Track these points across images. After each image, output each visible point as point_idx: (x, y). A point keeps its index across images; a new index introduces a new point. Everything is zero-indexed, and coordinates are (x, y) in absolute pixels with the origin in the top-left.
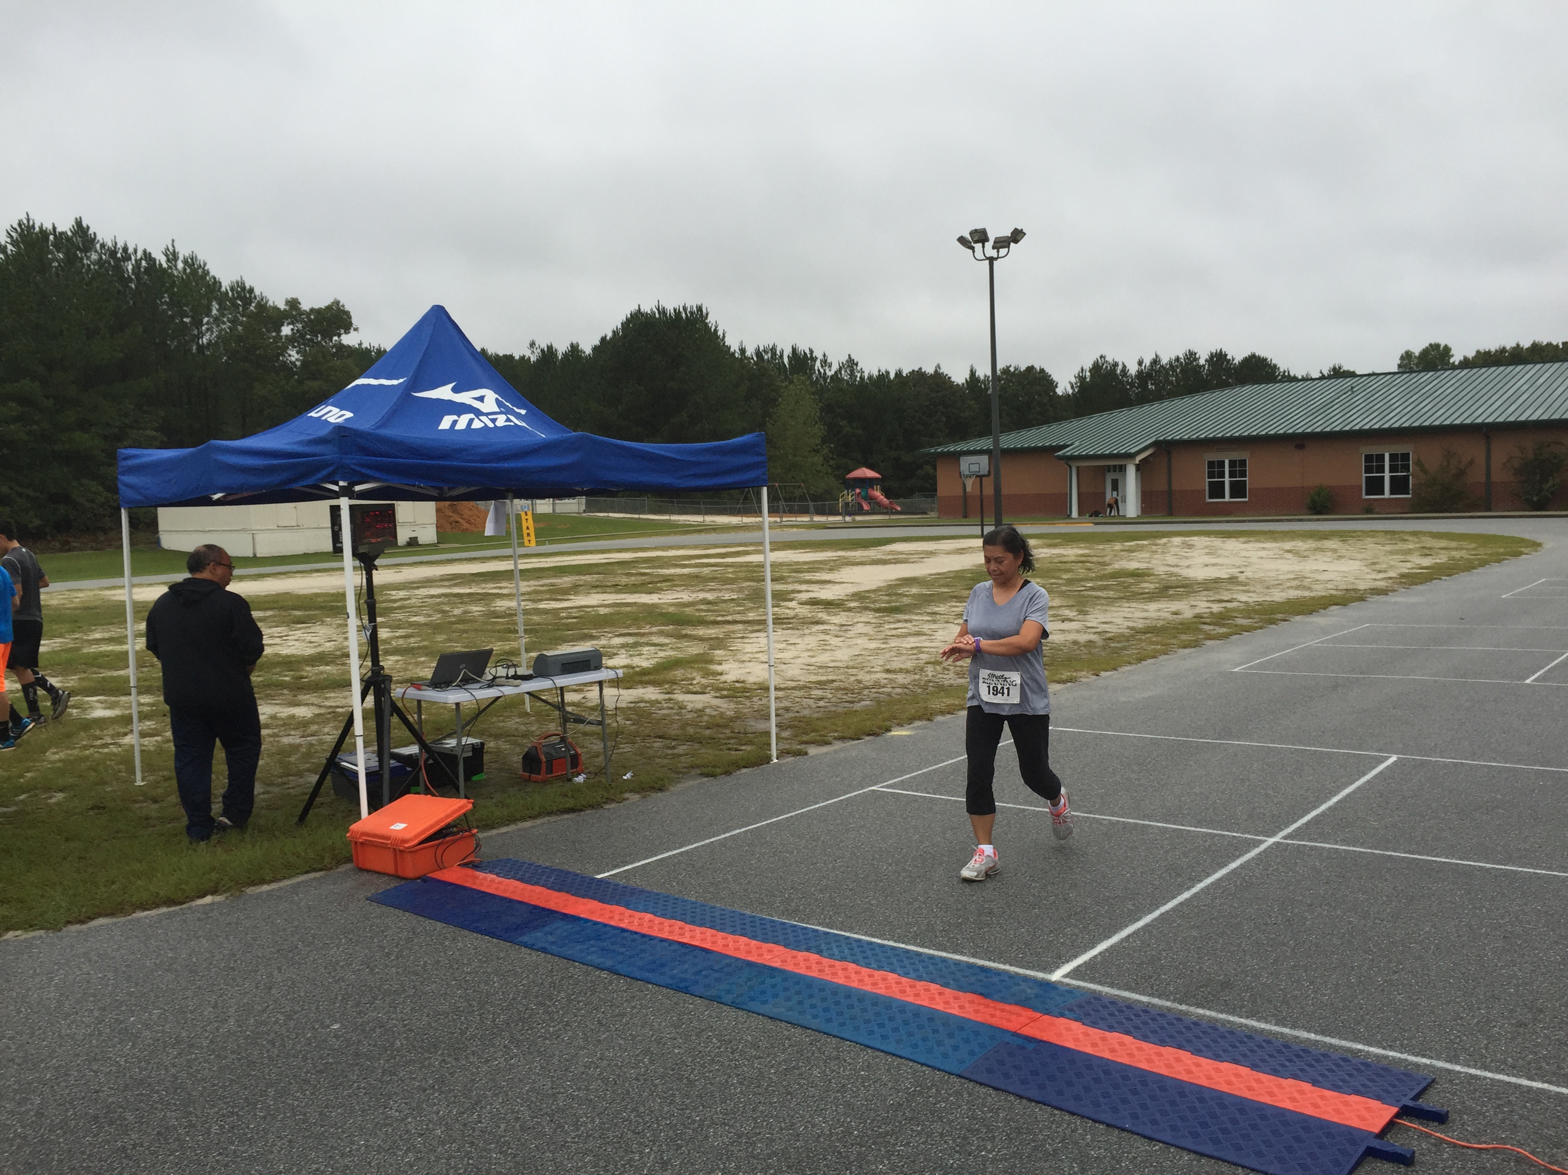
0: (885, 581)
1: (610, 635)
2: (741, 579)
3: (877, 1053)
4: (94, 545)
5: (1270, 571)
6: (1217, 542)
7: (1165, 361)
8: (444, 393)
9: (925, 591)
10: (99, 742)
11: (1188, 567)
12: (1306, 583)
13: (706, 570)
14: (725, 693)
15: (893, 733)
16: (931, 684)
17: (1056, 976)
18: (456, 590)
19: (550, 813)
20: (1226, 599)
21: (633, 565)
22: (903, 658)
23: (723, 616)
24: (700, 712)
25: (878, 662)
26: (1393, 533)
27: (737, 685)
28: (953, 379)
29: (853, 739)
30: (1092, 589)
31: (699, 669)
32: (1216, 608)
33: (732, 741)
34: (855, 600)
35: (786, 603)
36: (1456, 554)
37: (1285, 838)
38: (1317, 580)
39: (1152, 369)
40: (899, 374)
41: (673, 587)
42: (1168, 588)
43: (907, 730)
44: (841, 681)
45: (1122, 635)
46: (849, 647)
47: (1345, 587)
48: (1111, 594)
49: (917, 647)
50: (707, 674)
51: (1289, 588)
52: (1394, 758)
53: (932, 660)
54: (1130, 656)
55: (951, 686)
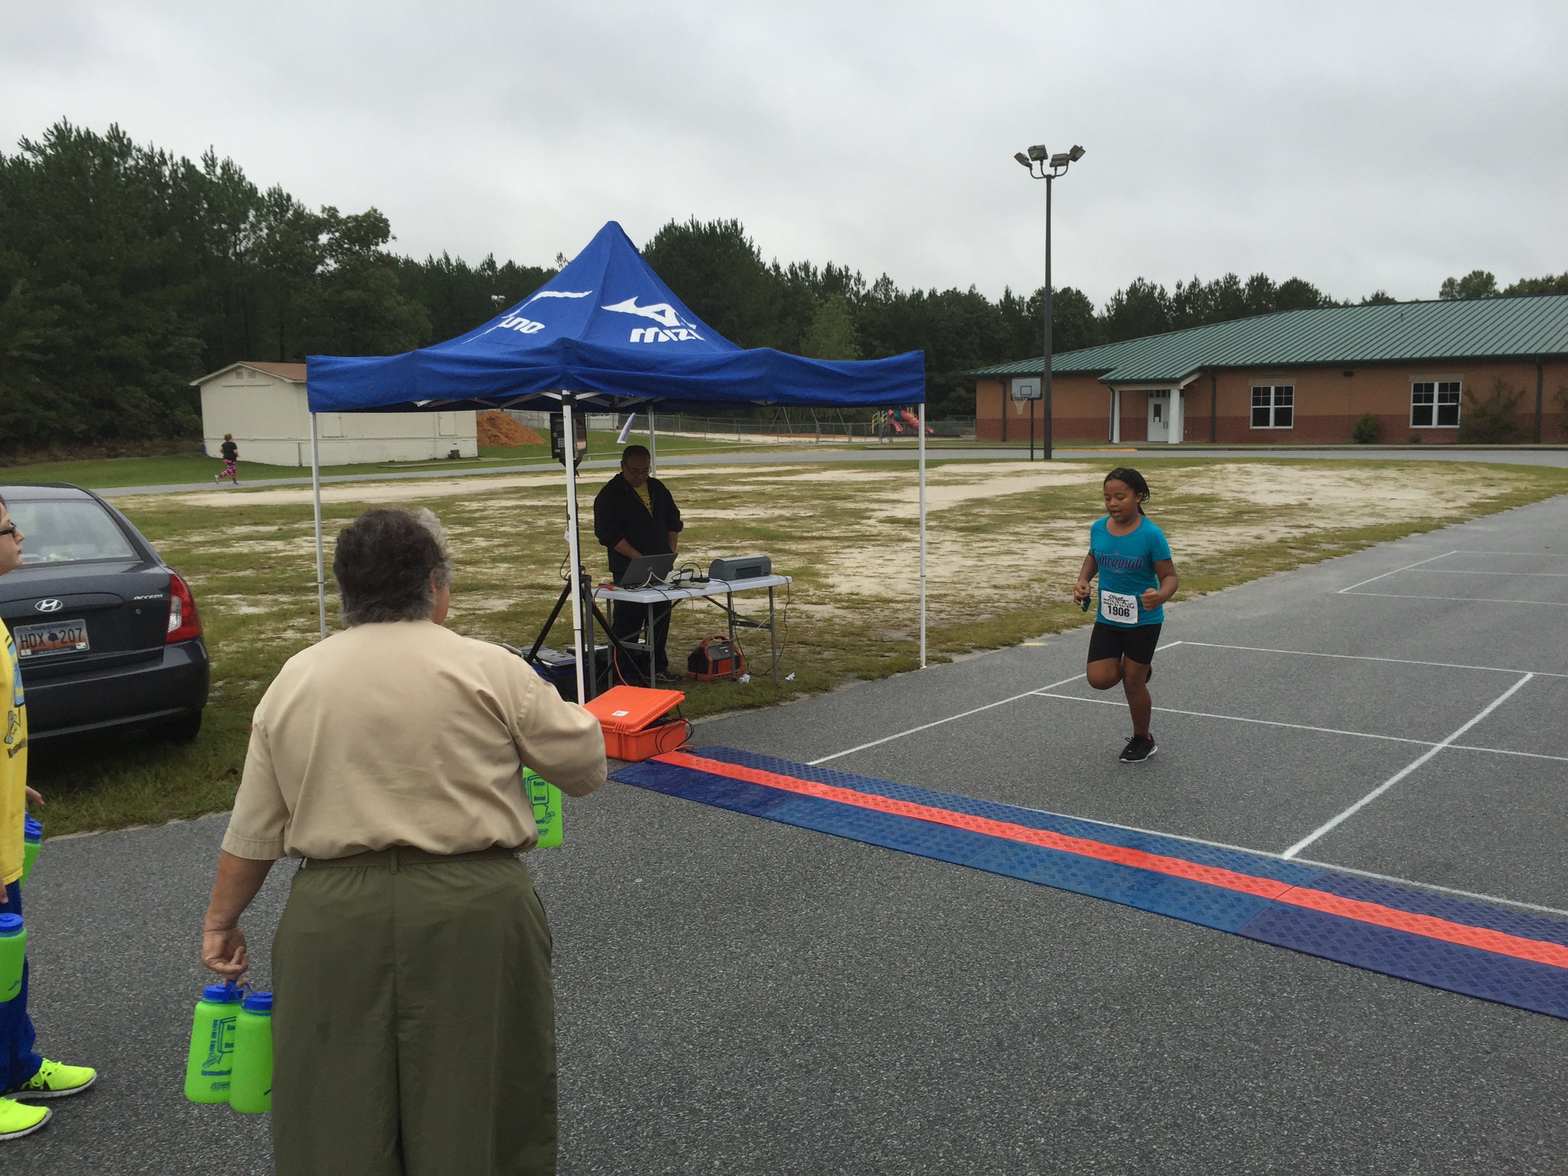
0: (955, 501)
1: (704, 548)
2: (808, 497)
3: (1150, 914)
4: (139, 451)
5: (1337, 498)
6: (1273, 469)
7: (1204, 284)
8: (628, 306)
9: (998, 512)
10: (263, 636)
11: (1253, 493)
12: (1378, 510)
13: (769, 488)
14: (845, 604)
15: (1026, 644)
16: (1042, 600)
17: (1288, 855)
18: (528, 503)
19: (732, 708)
20: (1303, 524)
21: (691, 481)
22: (1005, 575)
23: (808, 532)
24: (829, 620)
25: (982, 577)
26: (1448, 463)
27: (854, 597)
28: (988, 300)
29: (991, 649)
30: (1165, 512)
31: (808, 582)
32: (1297, 533)
33: (873, 648)
34: (933, 520)
35: (864, 521)
36: (1522, 485)
37: (1452, 743)
38: (1388, 508)
39: (1191, 293)
40: (932, 294)
41: (743, 504)
42: (1241, 513)
43: (1040, 641)
44: (954, 595)
45: (1213, 558)
46: (946, 563)
47: (1419, 515)
48: (1186, 518)
49: (1014, 565)
50: (819, 586)
51: (1362, 515)
52: (1530, 675)
53: (1035, 577)
54: (1229, 577)
55: (1063, 602)
